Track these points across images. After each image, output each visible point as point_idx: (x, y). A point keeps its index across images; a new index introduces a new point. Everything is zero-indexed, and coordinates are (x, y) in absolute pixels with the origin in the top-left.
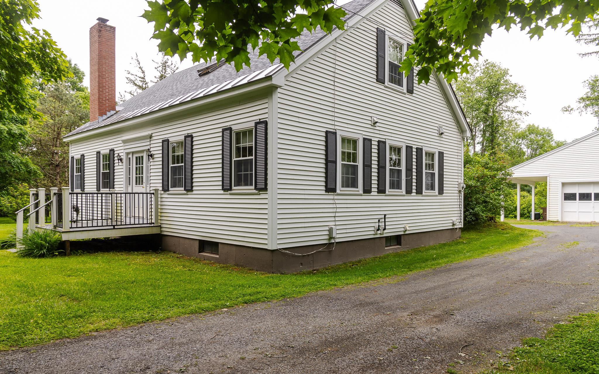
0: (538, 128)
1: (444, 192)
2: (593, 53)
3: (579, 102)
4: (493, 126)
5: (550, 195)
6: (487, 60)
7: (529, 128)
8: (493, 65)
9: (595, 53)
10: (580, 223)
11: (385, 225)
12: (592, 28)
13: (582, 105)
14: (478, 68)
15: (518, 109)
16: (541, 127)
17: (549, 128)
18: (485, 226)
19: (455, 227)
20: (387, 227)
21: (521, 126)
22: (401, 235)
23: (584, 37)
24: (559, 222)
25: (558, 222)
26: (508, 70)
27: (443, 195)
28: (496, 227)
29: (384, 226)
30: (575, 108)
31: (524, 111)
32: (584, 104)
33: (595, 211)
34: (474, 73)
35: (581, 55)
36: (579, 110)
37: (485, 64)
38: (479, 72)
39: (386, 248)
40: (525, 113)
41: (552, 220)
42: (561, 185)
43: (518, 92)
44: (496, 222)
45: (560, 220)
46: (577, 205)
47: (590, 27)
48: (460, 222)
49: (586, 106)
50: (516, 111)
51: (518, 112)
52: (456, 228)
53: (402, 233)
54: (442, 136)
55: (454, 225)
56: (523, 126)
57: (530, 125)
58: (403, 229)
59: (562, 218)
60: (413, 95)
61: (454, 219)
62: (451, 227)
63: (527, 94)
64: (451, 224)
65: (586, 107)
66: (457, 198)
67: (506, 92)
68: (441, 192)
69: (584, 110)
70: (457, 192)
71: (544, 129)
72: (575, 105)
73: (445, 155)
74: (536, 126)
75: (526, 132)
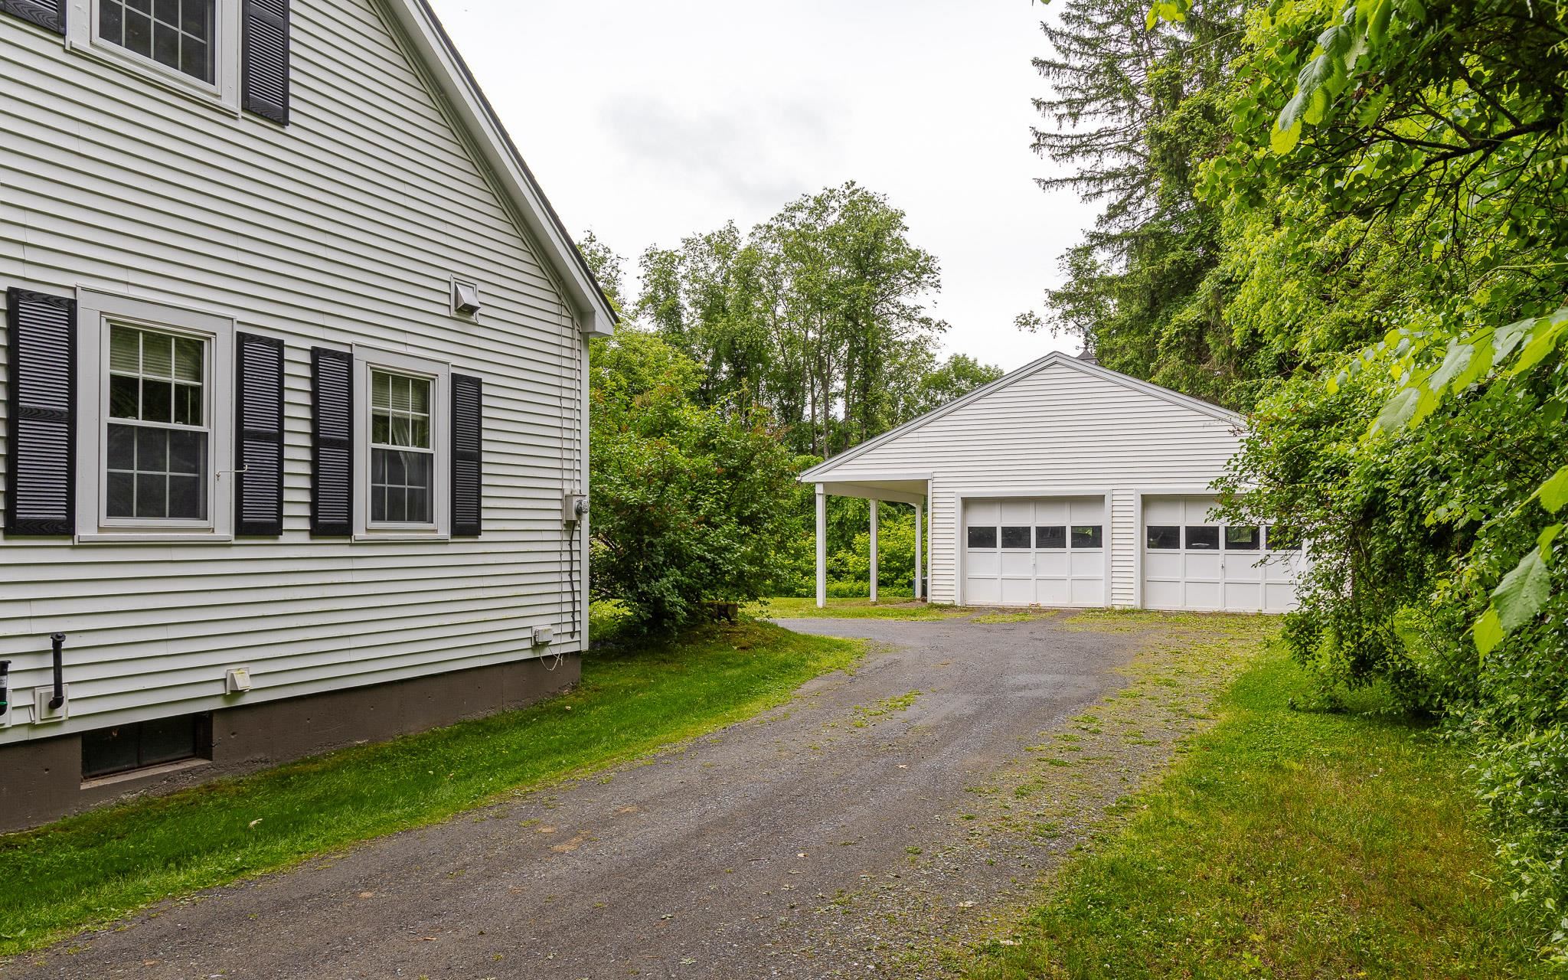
0: (974, 364)
1: (484, 526)
2: (1066, 180)
3: (1051, 304)
4: (867, 352)
5: (935, 531)
6: (853, 183)
7: (955, 365)
8: (868, 199)
9: (1072, 180)
10: (1003, 610)
11: (58, 685)
12: (1065, 122)
13: (1058, 312)
14: (834, 204)
15: (923, 314)
16: (981, 364)
17: (1000, 367)
18: (696, 635)
19: (547, 652)
20: (69, 693)
21: (937, 359)
22: (211, 713)
23: (1050, 141)
24: (956, 607)
25: (951, 607)
26: (903, 214)
27: (481, 538)
28: (729, 639)
29: (52, 689)
30: (1044, 320)
31: (936, 319)
32: (1061, 311)
33: (1039, 575)
34: (824, 215)
35: (1042, 184)
36: (1051, 325)
37: (847, 192)
38: (837, 213)
39: (84, 786)
40: (939, 324)
41: (940, 603)
42: (959, 504)
43: (924, 271)
44: (734, 624)
45: (958, 603)
46: (996, 559)
47: (1060, 118)
48: (572, 634)
49: (1066, 316)
50: (920, 316)
51: (922, 321)
52: (552, 658)
53: (218, 704)
54: (473, 319)
55: (537, 646)
56: (942, 359)
57: (957, 357)
58: (219, 689)
59: (963, 594)
60: (290, 130)
61: (541, 624)
62: (529, 655)
63: (943, 276)
64: (528, 645)
65: (1065, 318)
66: (556, 547)
67: (897, 268)
68: (467, 525)
69: (1061, 325)
70: (558, 526)
71: (988, 369)
72: (1043, 312)
73: (485, 390)
74: (971, 360)
75: (948, 373)
